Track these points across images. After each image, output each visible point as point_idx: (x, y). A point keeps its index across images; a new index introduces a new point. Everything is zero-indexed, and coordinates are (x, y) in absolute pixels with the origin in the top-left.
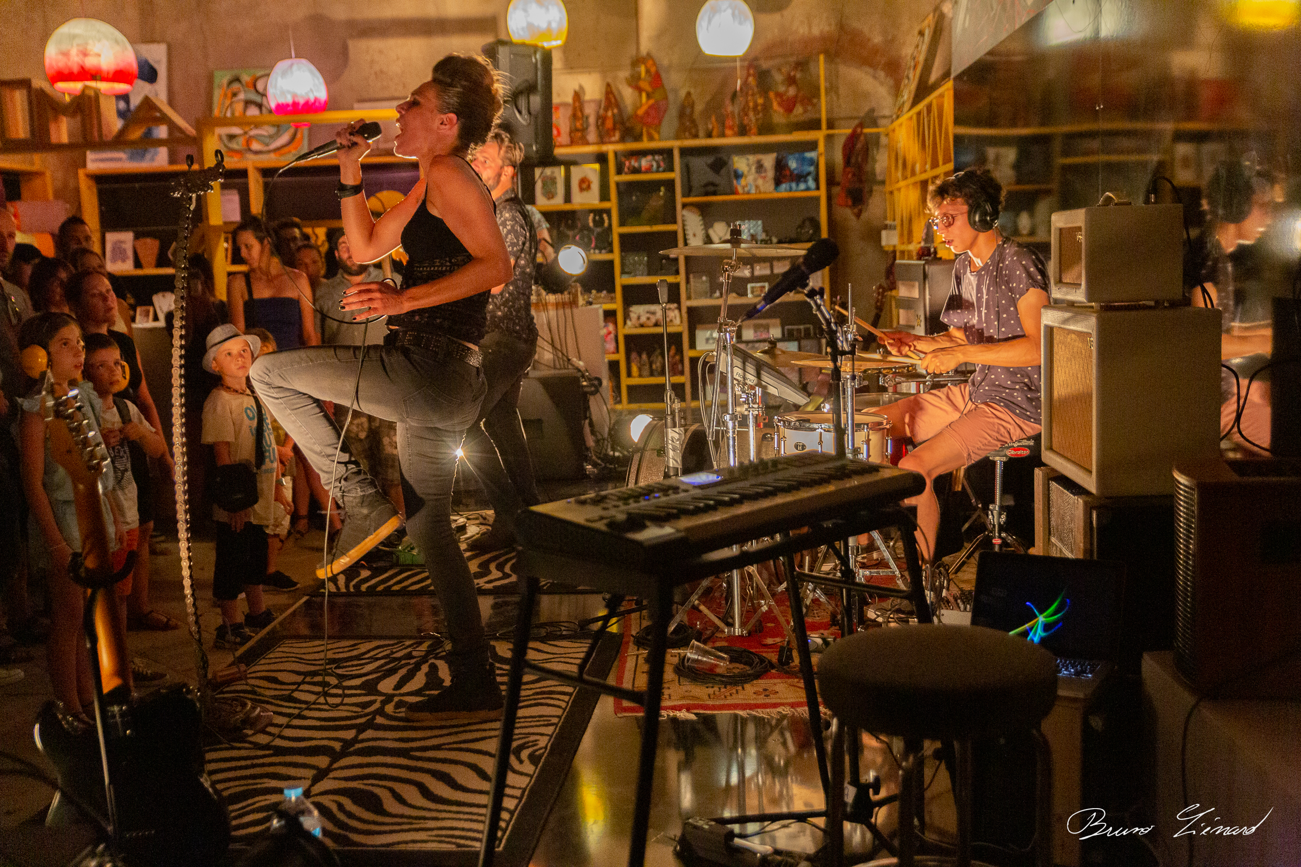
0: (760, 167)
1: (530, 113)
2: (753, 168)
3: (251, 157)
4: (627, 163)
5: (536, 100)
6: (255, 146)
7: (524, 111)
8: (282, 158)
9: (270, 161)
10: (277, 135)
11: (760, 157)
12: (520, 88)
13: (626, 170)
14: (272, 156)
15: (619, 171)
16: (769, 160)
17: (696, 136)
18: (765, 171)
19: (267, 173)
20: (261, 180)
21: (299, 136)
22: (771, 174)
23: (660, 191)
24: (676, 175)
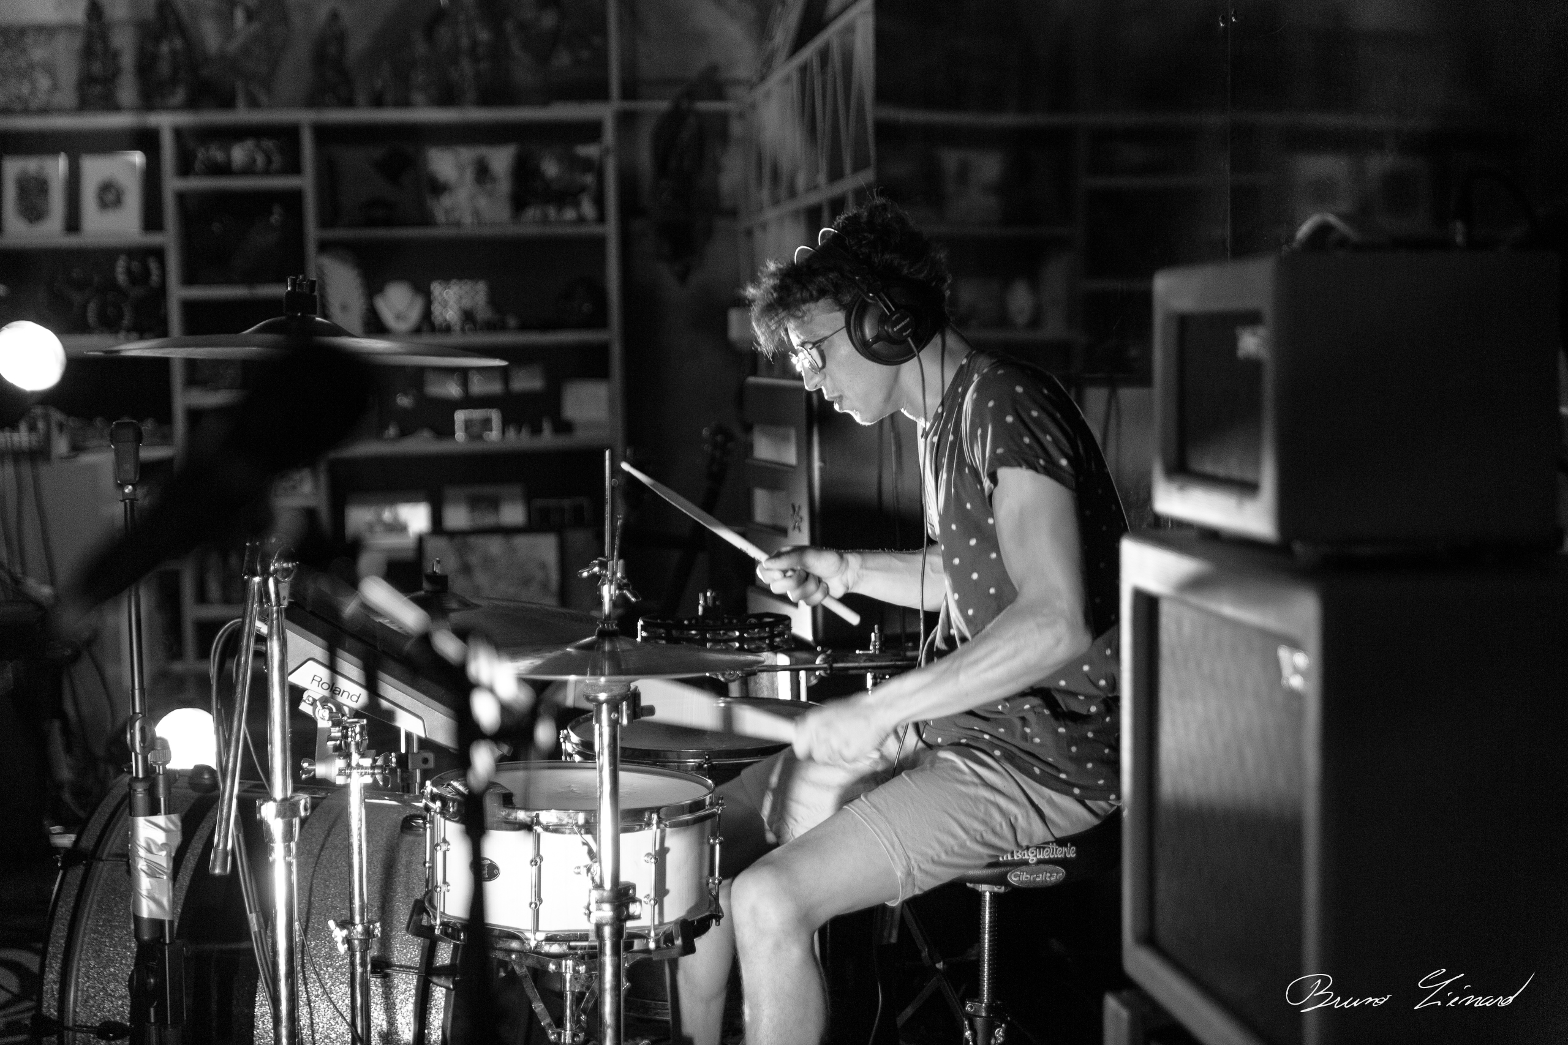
0: (483, 172)
2: (469, 175)
4: (201, 154)
11: (484, 151)
13: (198, 166)
15: (185, 168)
16: (501, 159)
17: (349, 103)
18: (494, 180)
22: (504, 186)
23: (271, 213)
24: (306, 182)
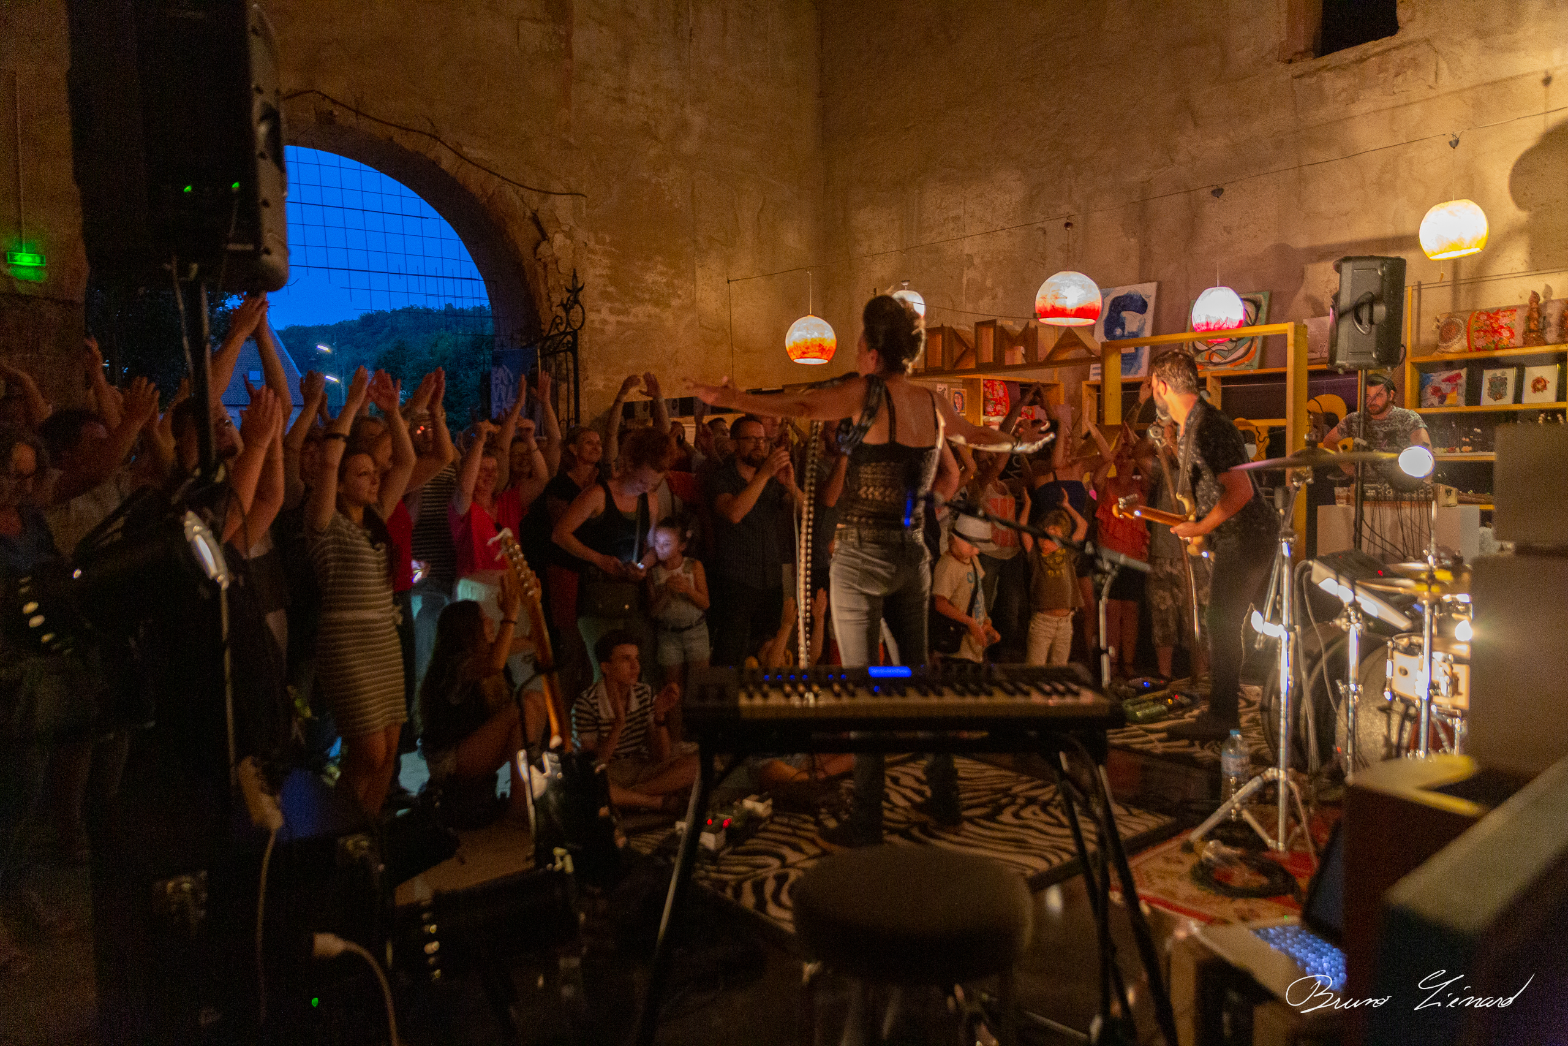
1: (1371, 322)
3: (1211, 368)
5: (1380, 311)
6: (1216, 359)
7: (1365, 320)
8: (1236, 368)
9: (1227, 370)
10: (1235, 349)
12: (1361, 300)
14: (1228, 367)
19: (1225, 380)
20: (1220, 387)
21: (1253, 349)
